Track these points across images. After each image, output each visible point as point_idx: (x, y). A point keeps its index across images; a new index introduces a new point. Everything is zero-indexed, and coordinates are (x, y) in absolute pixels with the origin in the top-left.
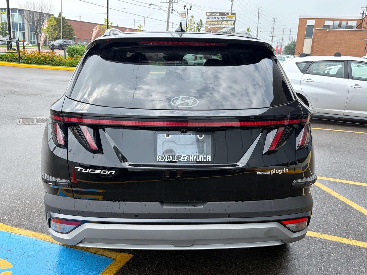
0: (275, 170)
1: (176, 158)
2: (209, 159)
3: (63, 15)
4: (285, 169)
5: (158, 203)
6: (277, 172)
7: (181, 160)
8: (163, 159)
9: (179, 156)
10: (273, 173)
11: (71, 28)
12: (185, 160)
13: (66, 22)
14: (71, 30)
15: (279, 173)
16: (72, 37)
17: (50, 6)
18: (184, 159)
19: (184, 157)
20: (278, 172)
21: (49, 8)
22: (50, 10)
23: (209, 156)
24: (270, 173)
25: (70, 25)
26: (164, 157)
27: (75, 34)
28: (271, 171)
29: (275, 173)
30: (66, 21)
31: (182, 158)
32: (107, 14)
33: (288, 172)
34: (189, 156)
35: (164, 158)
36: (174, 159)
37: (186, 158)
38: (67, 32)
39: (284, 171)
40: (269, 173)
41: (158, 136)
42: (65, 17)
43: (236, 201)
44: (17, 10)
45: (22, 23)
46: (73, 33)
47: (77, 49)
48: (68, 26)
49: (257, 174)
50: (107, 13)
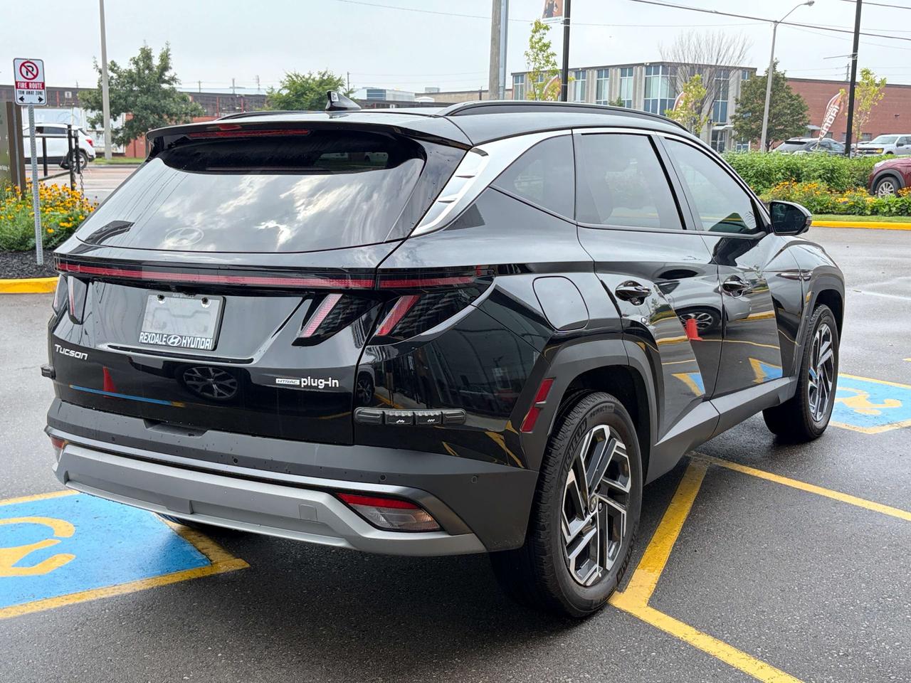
0: (309, 378)
1: (164, 339)
2: (208, 345)
3: (779, 69)
4: (330, 378)
5: (142, 421)
6: (314, 383)
7: (169, 343)
8: (146, 340)
9: (168, 335)
10: (306, 384)
11: (800, 103)
12: (175, 345)
13: (788, 88)
14: (798, 110)
15: (318, 385)
16: (799, 127)
17: (741, 45)
18: (173, 343)
19: (175, 338)
20: (316, 384)
21: (737, 53)
22: (741, 57)
23: (209, 340)
24: (300, 382)
25: (798, 95)
26: (149, 337)
27: (810, 118)
28: (303, 380)
29: (309, 384)
30: (786, 84)
31: (172, 340)
32: (854, 56)
33: (337, 386)
34: (182, 337)
35: (149, 339)
36: (161, 341)
37: (176, 341)
38: (785, 114)
39: (329, 383)
40: (297, 382)
41: (149, 298)
42: (783, 74)
43: (253, 436)
44: (661, 67)
45: (668, 98)
46: (803, 117)
47: (741, 162)
48: (791, 97)
49: (277, 382)
50: (851, 53)
